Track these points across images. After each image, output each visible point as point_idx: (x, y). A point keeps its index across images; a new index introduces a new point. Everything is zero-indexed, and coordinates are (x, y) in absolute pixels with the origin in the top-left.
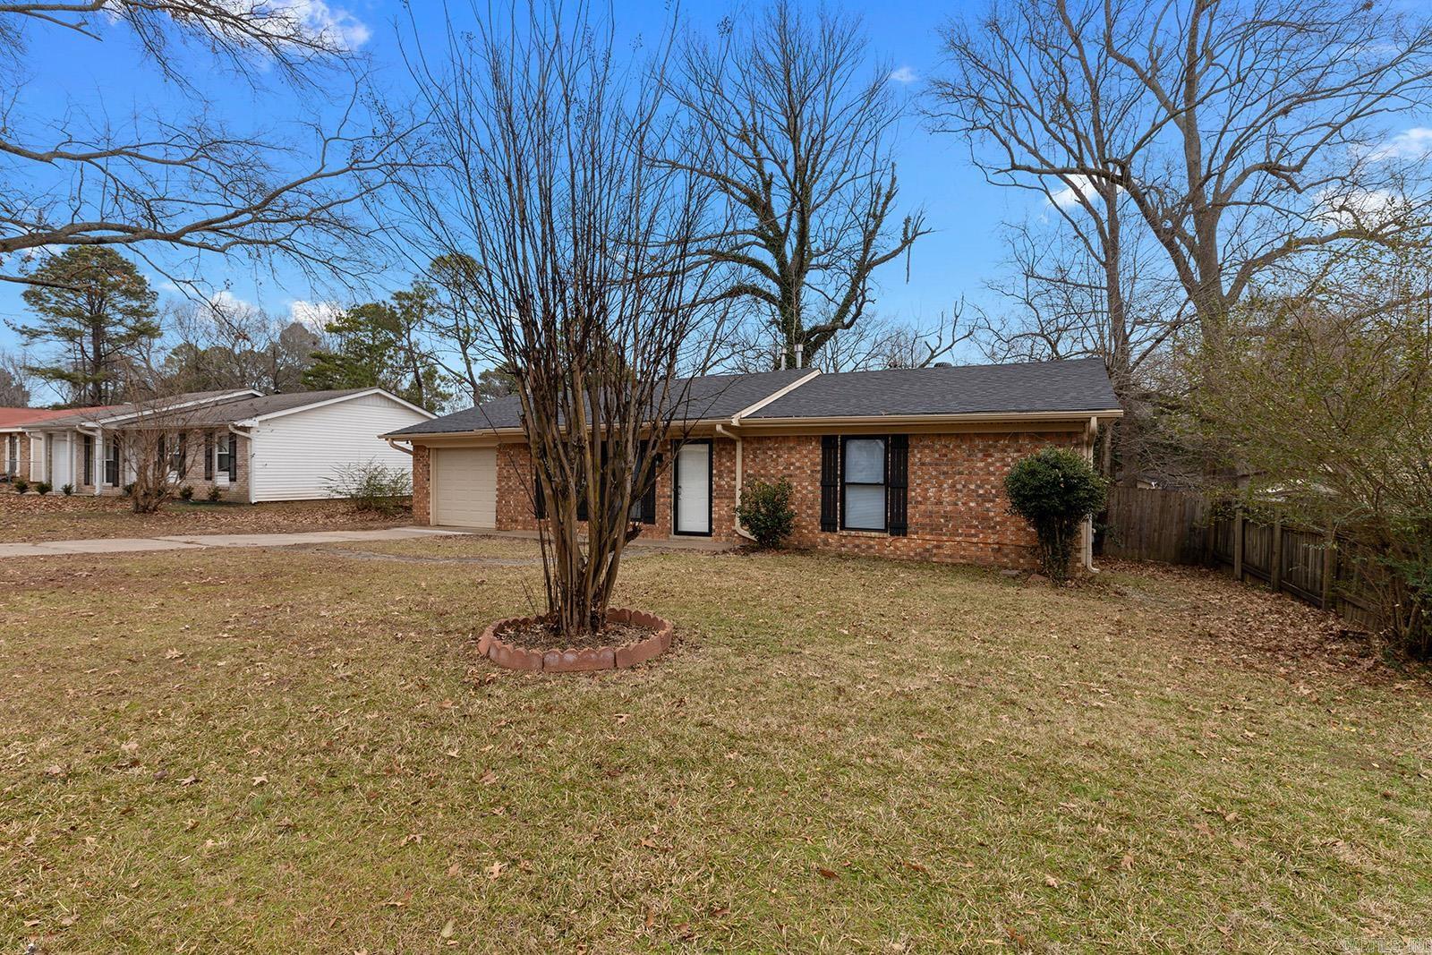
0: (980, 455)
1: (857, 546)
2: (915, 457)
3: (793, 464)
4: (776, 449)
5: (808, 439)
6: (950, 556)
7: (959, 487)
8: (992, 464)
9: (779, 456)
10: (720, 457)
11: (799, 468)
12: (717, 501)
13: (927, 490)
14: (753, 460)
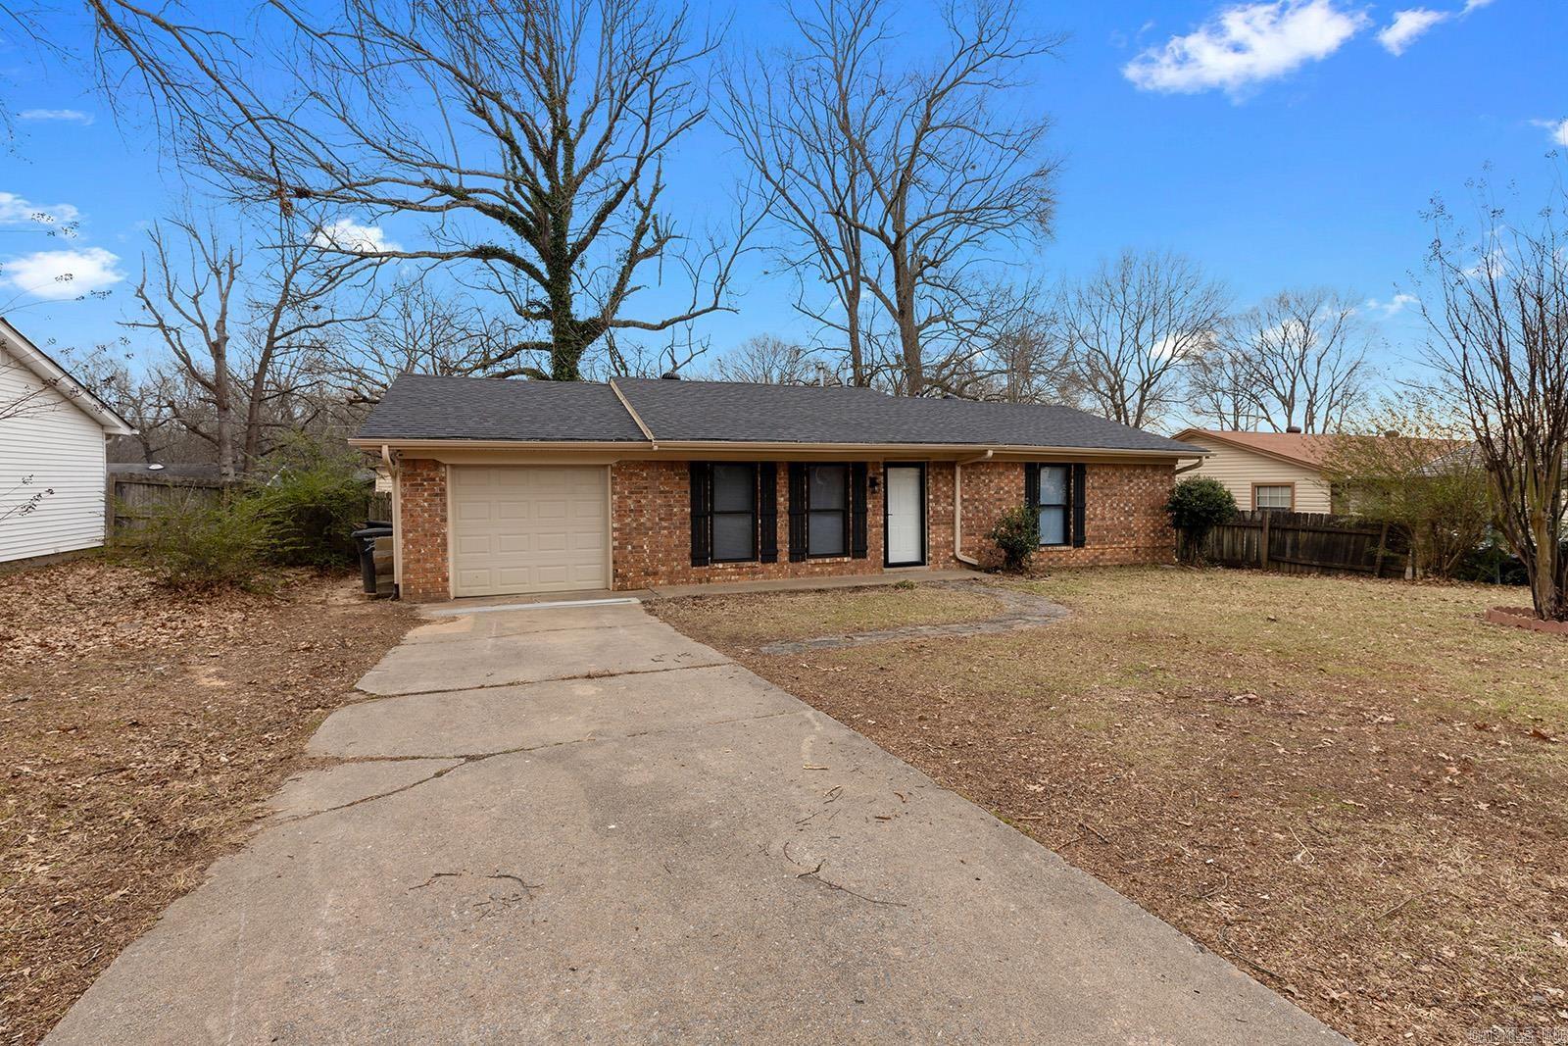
0: (1126, 481)
1: (1051, 560)
2: (1090, 482)
3: (1002, 488)
4: (988, 474)
5: (1014, 465)
6: (1110, 560)
7: (1115, 505)
8: (1132, 488)
9: (990, 481)
10: (937, 481)
11: (1007, 492)
12: (934, 528)
13: (1096, 508)
14: (968, 485)
